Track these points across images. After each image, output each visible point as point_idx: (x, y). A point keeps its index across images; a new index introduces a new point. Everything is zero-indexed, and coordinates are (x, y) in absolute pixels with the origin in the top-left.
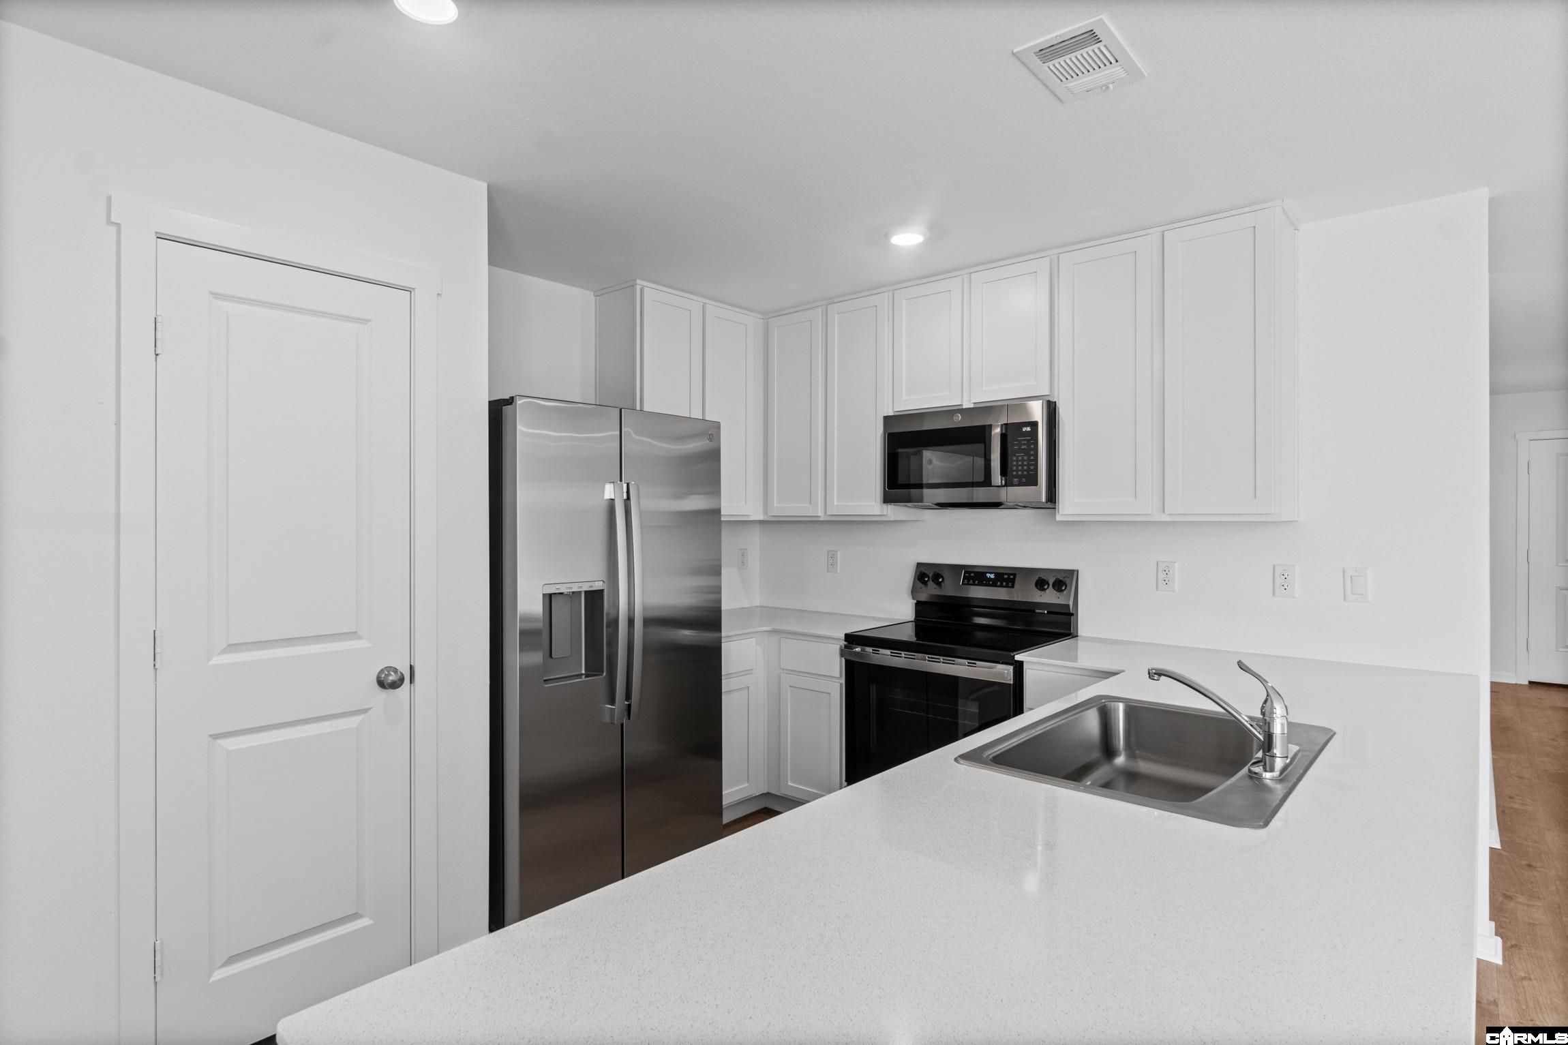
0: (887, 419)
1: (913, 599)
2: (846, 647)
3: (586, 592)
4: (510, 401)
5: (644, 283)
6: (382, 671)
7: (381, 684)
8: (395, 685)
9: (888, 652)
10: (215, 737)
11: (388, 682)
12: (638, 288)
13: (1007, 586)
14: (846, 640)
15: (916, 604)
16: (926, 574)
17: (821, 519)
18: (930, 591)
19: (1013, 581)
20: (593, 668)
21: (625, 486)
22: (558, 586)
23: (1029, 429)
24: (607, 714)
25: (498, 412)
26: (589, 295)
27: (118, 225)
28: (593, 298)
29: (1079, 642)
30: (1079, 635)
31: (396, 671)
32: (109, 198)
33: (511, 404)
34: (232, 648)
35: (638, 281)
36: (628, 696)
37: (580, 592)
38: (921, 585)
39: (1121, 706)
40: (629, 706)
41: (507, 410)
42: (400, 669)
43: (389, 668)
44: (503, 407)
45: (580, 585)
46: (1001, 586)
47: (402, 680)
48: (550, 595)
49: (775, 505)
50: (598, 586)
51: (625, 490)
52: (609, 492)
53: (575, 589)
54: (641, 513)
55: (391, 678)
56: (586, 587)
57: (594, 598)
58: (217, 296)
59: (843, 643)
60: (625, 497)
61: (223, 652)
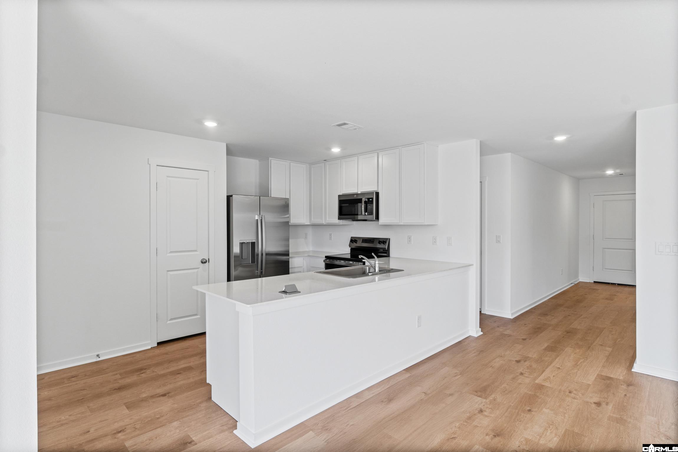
0: (339, 196)
1: (350, 247)
2: (325, 260)
3: (251, 242)
4: (231, 196)
5: (271, 158)
6: (202, 260)
7: (202, 262)
8: (205, 262)
9: (343, 261)
10: (168, 271)
11: (204, 262)
12: (270, 160)
13: (372, 243)
14: (325, 258)
15: (351, 249)
16: (353, 240)
17: (324, 224)
18: (355, 245)
19: (373, 242)
20: (253, 261)
21: (261, 216)
22: (243, 241)
23: (371, 200)
24: (256, 273)
25: (229, 198)
26: (258, 161)
27: (150, 164)
28: (258, 162)
29: (390, 258)
30: (390, 256)
31: (205, 259)
32: (148, 159)
33: (232, 197)
34: (171, 252)
35: (270, 158)
36: (262, 269)
37: (250, 242)
38: (351, 243)
39: (368, 268)
40: (262, 271)
41: (231, 198)
42: (206, 259)
43: (203, 259)
44: (230, 197)
45: (249, 240)
46: (371, 243)
47: (207, 261)
48: (242, 243)
49: (312, 220)
50: (254, 241)
51: (261, 217)
52: (257, 217)
53: (248, 241)
54: (265, 222)
55: (204, 261)
56: (251, 241)
57: (253, 244)
58: (168, 177)
59: (324, 259)
60: (261, 219)
61: (170, 253)
